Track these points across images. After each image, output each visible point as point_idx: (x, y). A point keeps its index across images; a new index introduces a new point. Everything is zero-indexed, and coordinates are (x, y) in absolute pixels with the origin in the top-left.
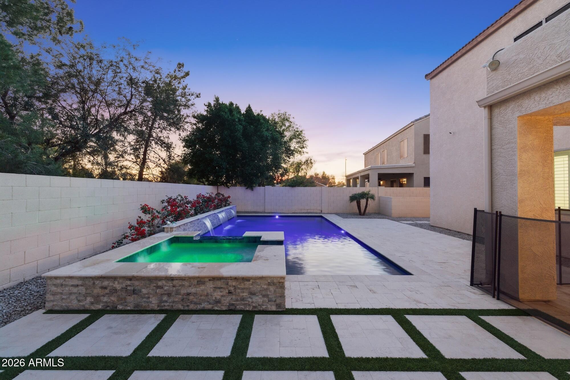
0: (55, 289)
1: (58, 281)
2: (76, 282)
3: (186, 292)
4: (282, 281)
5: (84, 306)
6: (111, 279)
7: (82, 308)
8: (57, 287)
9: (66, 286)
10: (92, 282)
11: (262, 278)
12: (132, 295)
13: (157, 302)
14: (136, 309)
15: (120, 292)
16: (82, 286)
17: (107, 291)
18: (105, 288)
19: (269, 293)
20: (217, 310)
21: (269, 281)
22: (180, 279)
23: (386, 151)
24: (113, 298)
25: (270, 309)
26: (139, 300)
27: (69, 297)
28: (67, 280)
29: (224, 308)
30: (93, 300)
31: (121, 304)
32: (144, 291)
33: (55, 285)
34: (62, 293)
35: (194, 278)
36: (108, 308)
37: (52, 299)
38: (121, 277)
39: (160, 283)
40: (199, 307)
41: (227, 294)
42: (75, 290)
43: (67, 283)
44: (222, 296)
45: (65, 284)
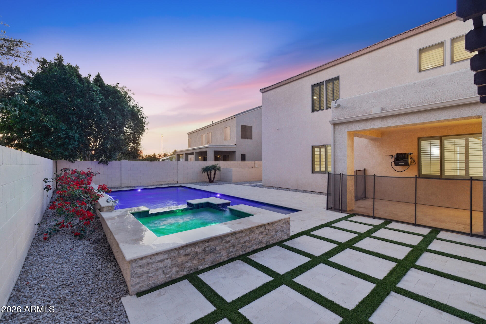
0: (141, 269)
1: (144, 261)
2: (161, 257)
3: (243, 241)
4: (288, 220)
5: (170, 277)
6: (193, 246)
7: (169, 280)
8: (143, 268)
9: (153, 263)
10: (177, 252)
11: (280, 221)
12: (209, 254)
13: (226, 254)
14: (213, 265)
15: (200, 254)
16: (168, 259)
17: (190, 257)
18: (188, 255)
19: (283, 229)
20: (261, 248)
21: (284, 222)
22: (240, 233)
23: (210, 134)
24: (195, 262)
25: (284, 239)
26: (214, 257)
27: (155, 274)
28: (153, 257)
29: (264, 245)
30: (178, 269)
31: (202, 265)
32: (218, 248)
33: (140, 266)
34: (148, 273)
35: (247, 229)
36: (191, 272)
37: (138, 281)
38: (200, 242)
39: (228, 239)
40: (251, 249)
41: (265, 236)
42: (161, 265)
43: (153, 260)
44: (263, 238)
45: (151, 262)
